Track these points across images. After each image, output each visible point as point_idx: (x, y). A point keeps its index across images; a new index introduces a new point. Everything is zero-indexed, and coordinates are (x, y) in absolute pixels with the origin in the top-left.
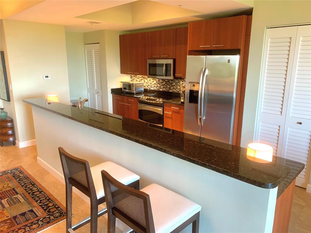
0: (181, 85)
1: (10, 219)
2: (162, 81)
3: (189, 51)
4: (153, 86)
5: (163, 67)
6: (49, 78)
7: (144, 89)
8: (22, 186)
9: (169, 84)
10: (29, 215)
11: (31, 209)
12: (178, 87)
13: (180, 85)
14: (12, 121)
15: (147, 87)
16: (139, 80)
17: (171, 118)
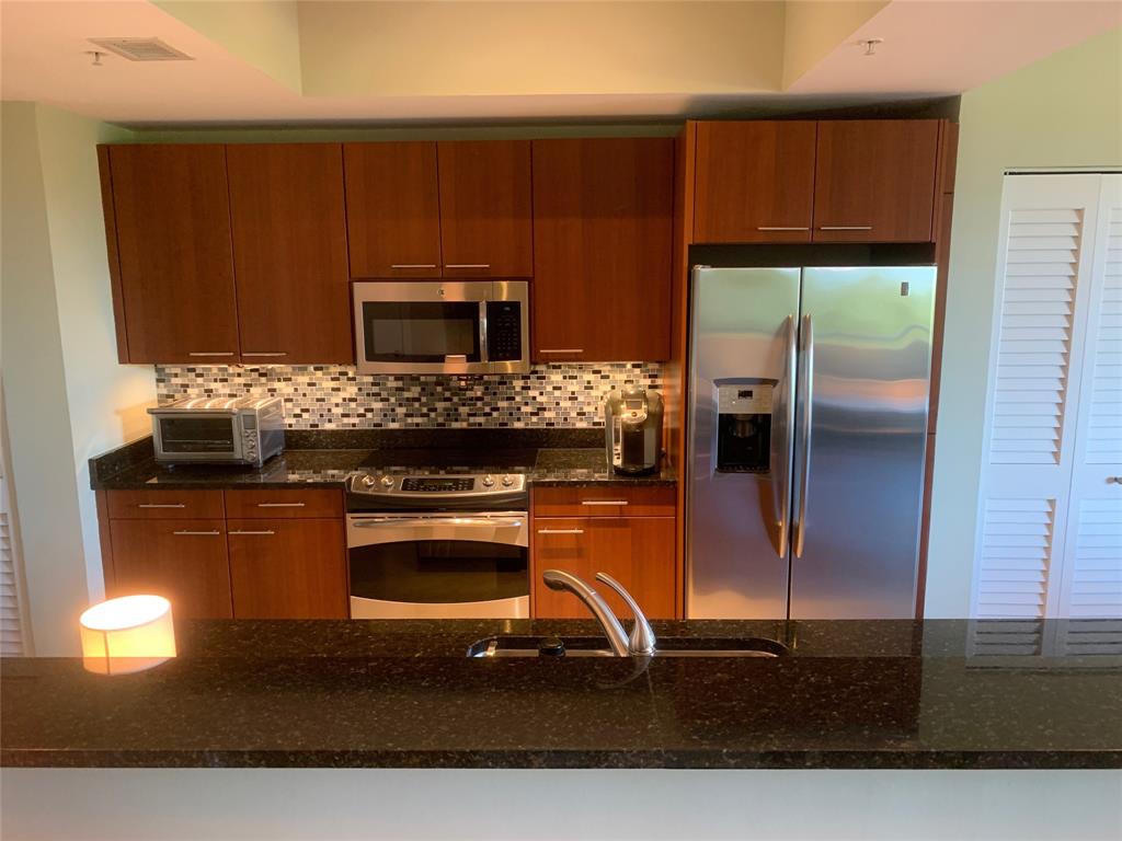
0: (517, 393)
2: (400, 384)
4: (338, 411)
9: (447, 394)
12: (503, 404)
13: (510, 393)
15: (290, 420)
16: (225, 391)
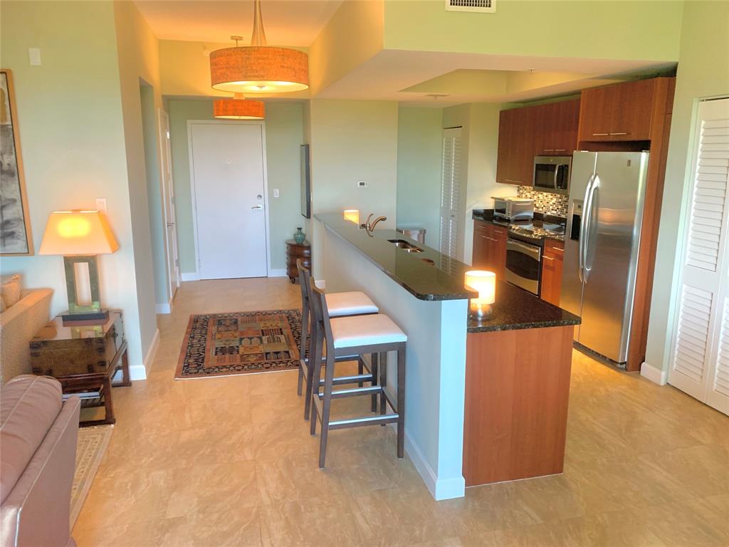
1: (262, 354)
3: (580, 142)
4: (551, 208)
5: (554, 171)
6: (365, 186)
7: (534, 213)
8: (292, 328)
10: (282, 355)
11: (287, 350)
14: (309, 248)
15: (541, 209)
16: (529, 196)
17: (553, 269)
